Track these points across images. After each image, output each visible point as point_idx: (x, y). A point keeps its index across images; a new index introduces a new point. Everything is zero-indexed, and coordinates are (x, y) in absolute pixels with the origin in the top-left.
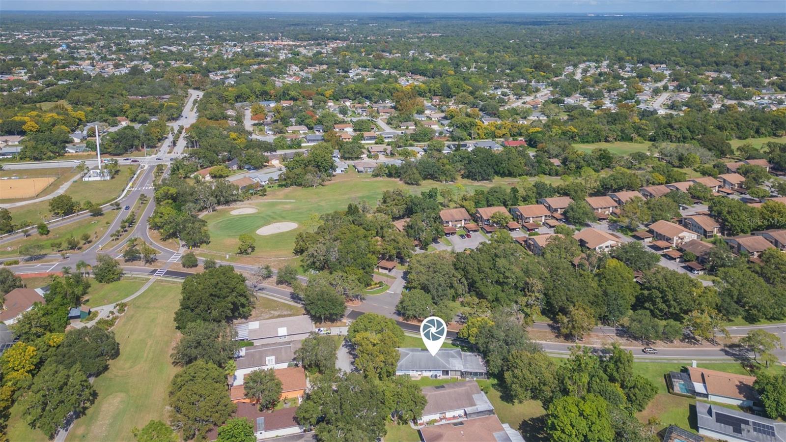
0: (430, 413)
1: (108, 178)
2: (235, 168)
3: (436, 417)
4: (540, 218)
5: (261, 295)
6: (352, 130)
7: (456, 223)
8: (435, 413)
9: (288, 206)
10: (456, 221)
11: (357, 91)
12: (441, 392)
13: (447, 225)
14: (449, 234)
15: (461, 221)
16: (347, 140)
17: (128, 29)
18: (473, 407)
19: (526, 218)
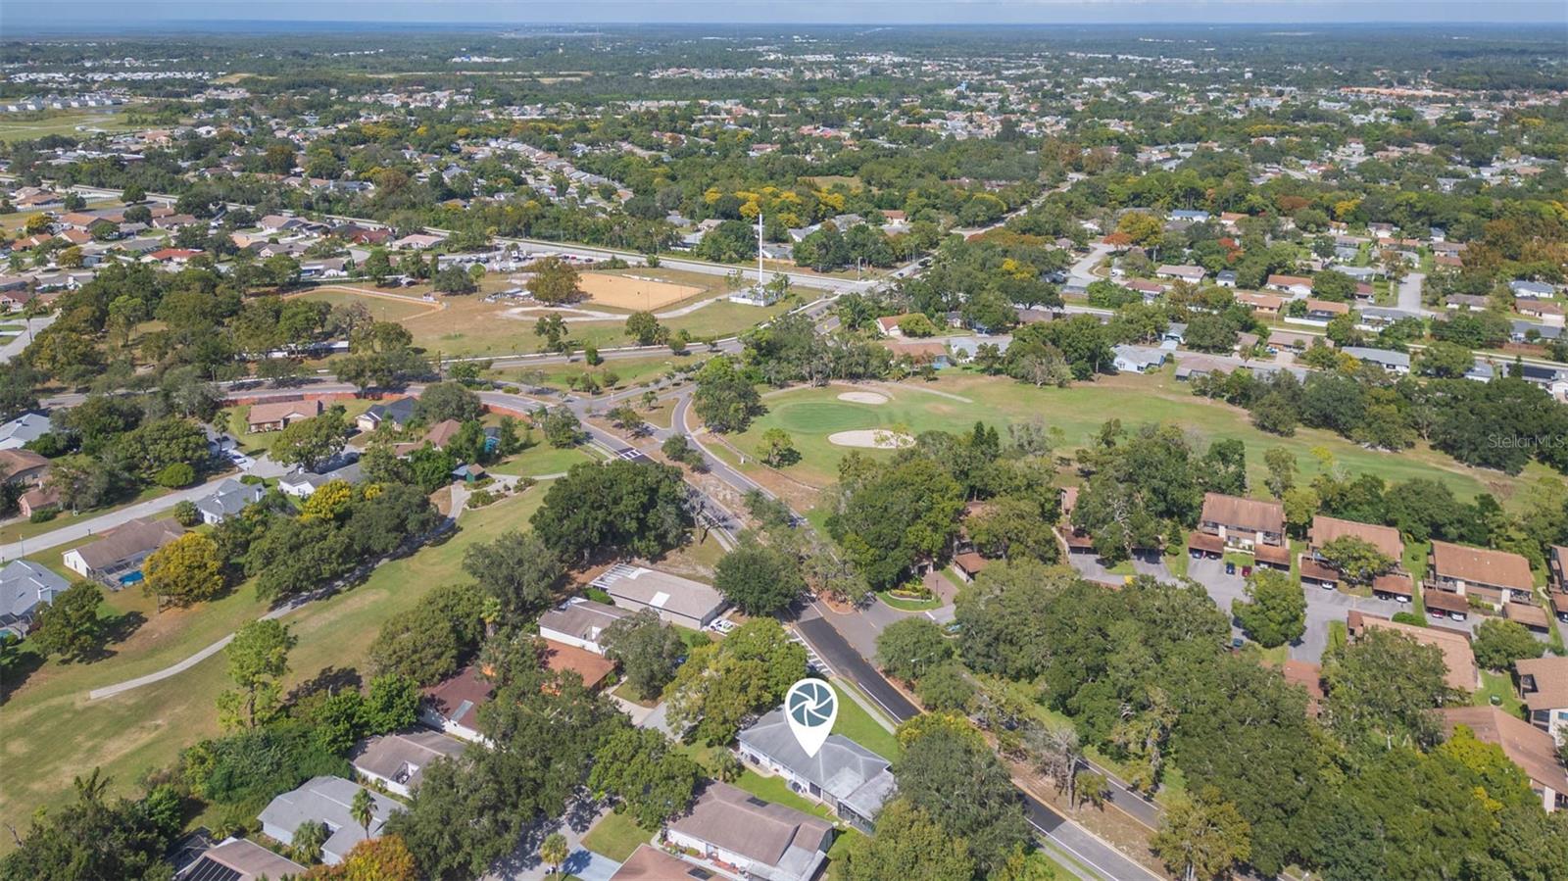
0: (688, 831)
1: (762, 304)
2: (958, 324)
3: (700, 846)
4: (1496, 593)
5: (719, 538)
6: (1309, 292)
7: (1238, 534)
8: (701, 836)
9: (946, 408)
10: (1240, 529)
11: (1419, 207)
12: (757, 813)
13: (1215, 531)
14: (1200, 552)
15: (1254, 532)
16: (1266, 310)
17: (1115, 57)
18: (766, 867)
19: (1446, 579)
